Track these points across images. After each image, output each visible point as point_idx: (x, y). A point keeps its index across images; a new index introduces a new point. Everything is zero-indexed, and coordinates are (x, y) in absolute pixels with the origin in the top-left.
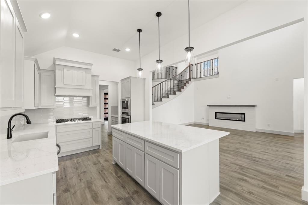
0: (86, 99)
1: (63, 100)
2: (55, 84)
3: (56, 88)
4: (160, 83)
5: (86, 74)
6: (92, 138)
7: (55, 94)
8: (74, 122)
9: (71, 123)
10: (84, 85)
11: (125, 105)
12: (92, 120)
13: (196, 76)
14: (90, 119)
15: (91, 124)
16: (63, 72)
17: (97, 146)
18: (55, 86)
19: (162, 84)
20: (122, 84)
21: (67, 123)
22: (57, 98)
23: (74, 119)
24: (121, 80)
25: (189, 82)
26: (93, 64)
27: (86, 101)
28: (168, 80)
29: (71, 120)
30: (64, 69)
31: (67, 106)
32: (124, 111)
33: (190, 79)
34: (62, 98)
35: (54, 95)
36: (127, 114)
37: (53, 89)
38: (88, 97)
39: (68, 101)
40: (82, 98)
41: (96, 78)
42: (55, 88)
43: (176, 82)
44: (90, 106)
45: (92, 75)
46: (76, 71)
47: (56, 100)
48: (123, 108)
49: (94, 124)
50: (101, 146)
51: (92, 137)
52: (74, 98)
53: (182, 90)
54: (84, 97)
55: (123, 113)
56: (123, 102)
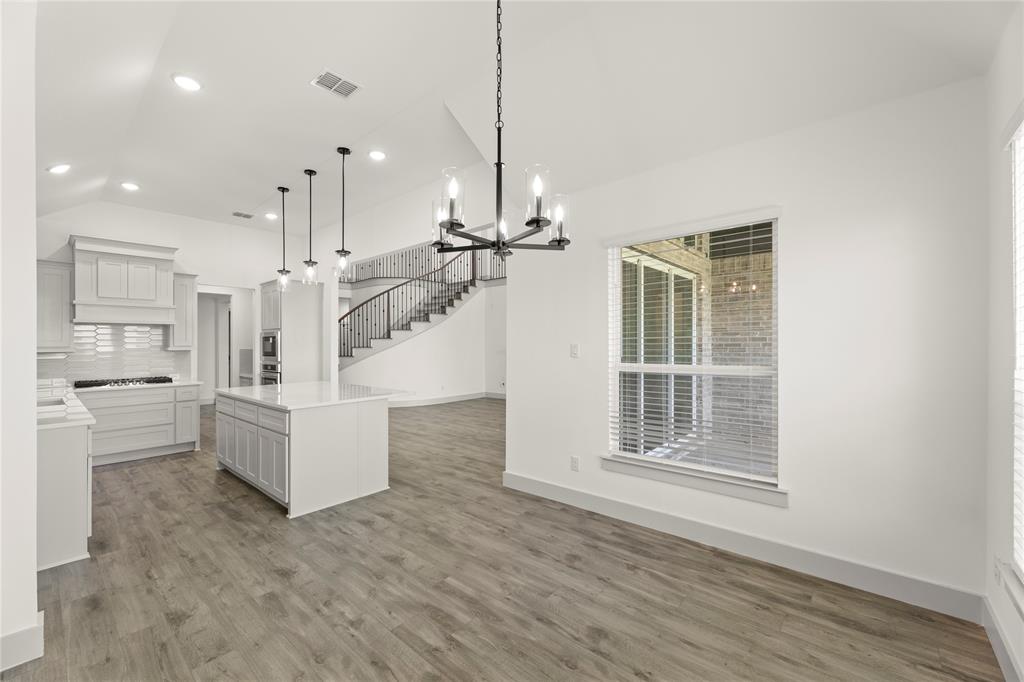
0: (160, 331)
1: (94, 334)
2: (73, 296)
3: (77, 308)
4: (388, 291)
5: (158, 273)
6: (172, 426)
7: (75, 321)
8: (124, 387)
9: (116, 387)
10: (153, 298)
11: (270, 347)
12: (174, 383)
13: (489, 274)
14: (170, 380)
15: (172, 391)
16: (94, 267)
17: (188, 444)
18: (74, 302)
19: (391, 292)
20: (264, 293)
21: (107, 387)
22: (77, 328)
23: (124, 381)
24: (262, 285)
25: (470, 288)
26: (177, 249)
27: (161, 338)
28: (413, 282)
29: (116, 382)
30: (97, 261)
31: (106, 347)
32: (268, 363)
33: (473, 282)
34: (93, 328)
35: (71, 321)
36: (274, 368)
37: (67, 309)
38: (166, 328)
39: (108, 337)
40: (148, 329)
41: (187, 281)
42: (74, 306)
43: (438, 287)
44: (169, 349)
45: (175, 274)
46: (131, 267)
47: (76, 334)
48: (266, 354)
49: (178, 390)
50: (198, 445)
51: (172, 421)
52: (126, 328)
53: (448, 309)
54: (155, 326)
55: (265, 367)
56: (266, 339)
